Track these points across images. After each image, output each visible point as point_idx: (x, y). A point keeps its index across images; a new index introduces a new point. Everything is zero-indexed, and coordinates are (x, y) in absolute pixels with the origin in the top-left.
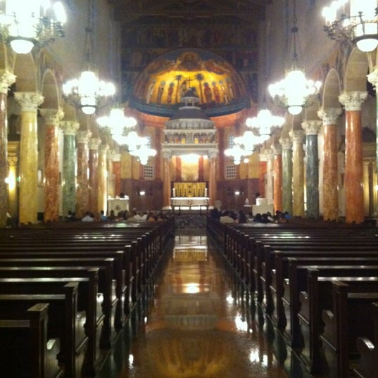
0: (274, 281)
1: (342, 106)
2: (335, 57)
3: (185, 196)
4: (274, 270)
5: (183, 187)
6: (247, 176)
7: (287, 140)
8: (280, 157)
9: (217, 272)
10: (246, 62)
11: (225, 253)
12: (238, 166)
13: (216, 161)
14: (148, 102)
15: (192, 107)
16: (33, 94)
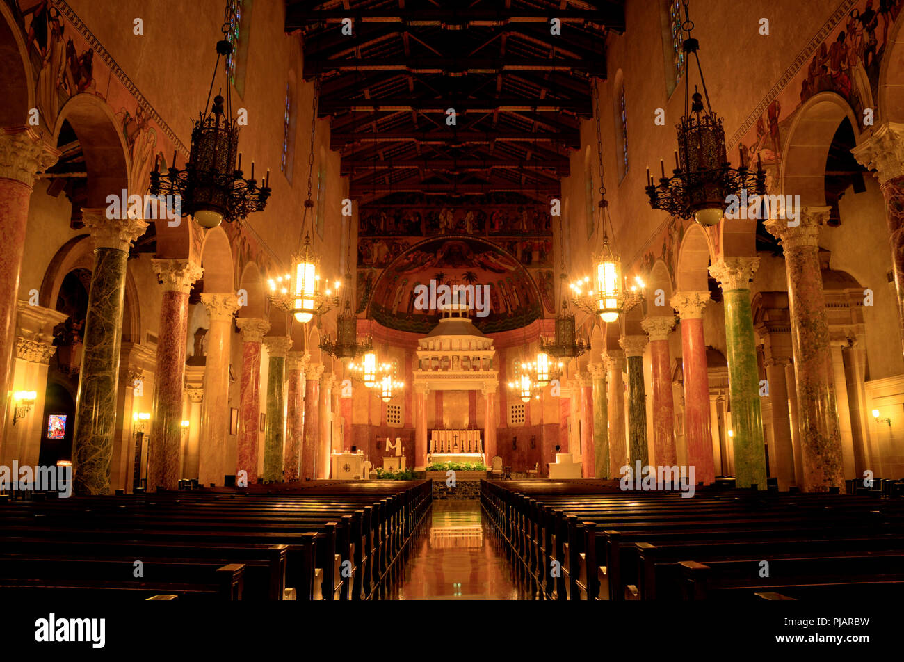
0: (584, 571)
1: (676, 313)
2: (662, 245)
3: (449, 451)
4: (583, 555)
5: (445, 437)
6: (542, 420)
7: (599, 365)
8: (589, 391)
9: (496, 563)
10: (535, 256)
11: (508, 535)
12: (528, 405)
13: (494, 398)
14: (394, 312)
15: (460, 319)
16: (227, 295)
